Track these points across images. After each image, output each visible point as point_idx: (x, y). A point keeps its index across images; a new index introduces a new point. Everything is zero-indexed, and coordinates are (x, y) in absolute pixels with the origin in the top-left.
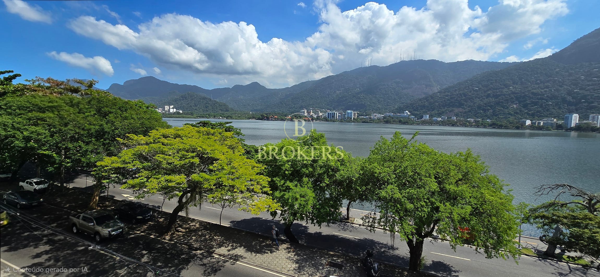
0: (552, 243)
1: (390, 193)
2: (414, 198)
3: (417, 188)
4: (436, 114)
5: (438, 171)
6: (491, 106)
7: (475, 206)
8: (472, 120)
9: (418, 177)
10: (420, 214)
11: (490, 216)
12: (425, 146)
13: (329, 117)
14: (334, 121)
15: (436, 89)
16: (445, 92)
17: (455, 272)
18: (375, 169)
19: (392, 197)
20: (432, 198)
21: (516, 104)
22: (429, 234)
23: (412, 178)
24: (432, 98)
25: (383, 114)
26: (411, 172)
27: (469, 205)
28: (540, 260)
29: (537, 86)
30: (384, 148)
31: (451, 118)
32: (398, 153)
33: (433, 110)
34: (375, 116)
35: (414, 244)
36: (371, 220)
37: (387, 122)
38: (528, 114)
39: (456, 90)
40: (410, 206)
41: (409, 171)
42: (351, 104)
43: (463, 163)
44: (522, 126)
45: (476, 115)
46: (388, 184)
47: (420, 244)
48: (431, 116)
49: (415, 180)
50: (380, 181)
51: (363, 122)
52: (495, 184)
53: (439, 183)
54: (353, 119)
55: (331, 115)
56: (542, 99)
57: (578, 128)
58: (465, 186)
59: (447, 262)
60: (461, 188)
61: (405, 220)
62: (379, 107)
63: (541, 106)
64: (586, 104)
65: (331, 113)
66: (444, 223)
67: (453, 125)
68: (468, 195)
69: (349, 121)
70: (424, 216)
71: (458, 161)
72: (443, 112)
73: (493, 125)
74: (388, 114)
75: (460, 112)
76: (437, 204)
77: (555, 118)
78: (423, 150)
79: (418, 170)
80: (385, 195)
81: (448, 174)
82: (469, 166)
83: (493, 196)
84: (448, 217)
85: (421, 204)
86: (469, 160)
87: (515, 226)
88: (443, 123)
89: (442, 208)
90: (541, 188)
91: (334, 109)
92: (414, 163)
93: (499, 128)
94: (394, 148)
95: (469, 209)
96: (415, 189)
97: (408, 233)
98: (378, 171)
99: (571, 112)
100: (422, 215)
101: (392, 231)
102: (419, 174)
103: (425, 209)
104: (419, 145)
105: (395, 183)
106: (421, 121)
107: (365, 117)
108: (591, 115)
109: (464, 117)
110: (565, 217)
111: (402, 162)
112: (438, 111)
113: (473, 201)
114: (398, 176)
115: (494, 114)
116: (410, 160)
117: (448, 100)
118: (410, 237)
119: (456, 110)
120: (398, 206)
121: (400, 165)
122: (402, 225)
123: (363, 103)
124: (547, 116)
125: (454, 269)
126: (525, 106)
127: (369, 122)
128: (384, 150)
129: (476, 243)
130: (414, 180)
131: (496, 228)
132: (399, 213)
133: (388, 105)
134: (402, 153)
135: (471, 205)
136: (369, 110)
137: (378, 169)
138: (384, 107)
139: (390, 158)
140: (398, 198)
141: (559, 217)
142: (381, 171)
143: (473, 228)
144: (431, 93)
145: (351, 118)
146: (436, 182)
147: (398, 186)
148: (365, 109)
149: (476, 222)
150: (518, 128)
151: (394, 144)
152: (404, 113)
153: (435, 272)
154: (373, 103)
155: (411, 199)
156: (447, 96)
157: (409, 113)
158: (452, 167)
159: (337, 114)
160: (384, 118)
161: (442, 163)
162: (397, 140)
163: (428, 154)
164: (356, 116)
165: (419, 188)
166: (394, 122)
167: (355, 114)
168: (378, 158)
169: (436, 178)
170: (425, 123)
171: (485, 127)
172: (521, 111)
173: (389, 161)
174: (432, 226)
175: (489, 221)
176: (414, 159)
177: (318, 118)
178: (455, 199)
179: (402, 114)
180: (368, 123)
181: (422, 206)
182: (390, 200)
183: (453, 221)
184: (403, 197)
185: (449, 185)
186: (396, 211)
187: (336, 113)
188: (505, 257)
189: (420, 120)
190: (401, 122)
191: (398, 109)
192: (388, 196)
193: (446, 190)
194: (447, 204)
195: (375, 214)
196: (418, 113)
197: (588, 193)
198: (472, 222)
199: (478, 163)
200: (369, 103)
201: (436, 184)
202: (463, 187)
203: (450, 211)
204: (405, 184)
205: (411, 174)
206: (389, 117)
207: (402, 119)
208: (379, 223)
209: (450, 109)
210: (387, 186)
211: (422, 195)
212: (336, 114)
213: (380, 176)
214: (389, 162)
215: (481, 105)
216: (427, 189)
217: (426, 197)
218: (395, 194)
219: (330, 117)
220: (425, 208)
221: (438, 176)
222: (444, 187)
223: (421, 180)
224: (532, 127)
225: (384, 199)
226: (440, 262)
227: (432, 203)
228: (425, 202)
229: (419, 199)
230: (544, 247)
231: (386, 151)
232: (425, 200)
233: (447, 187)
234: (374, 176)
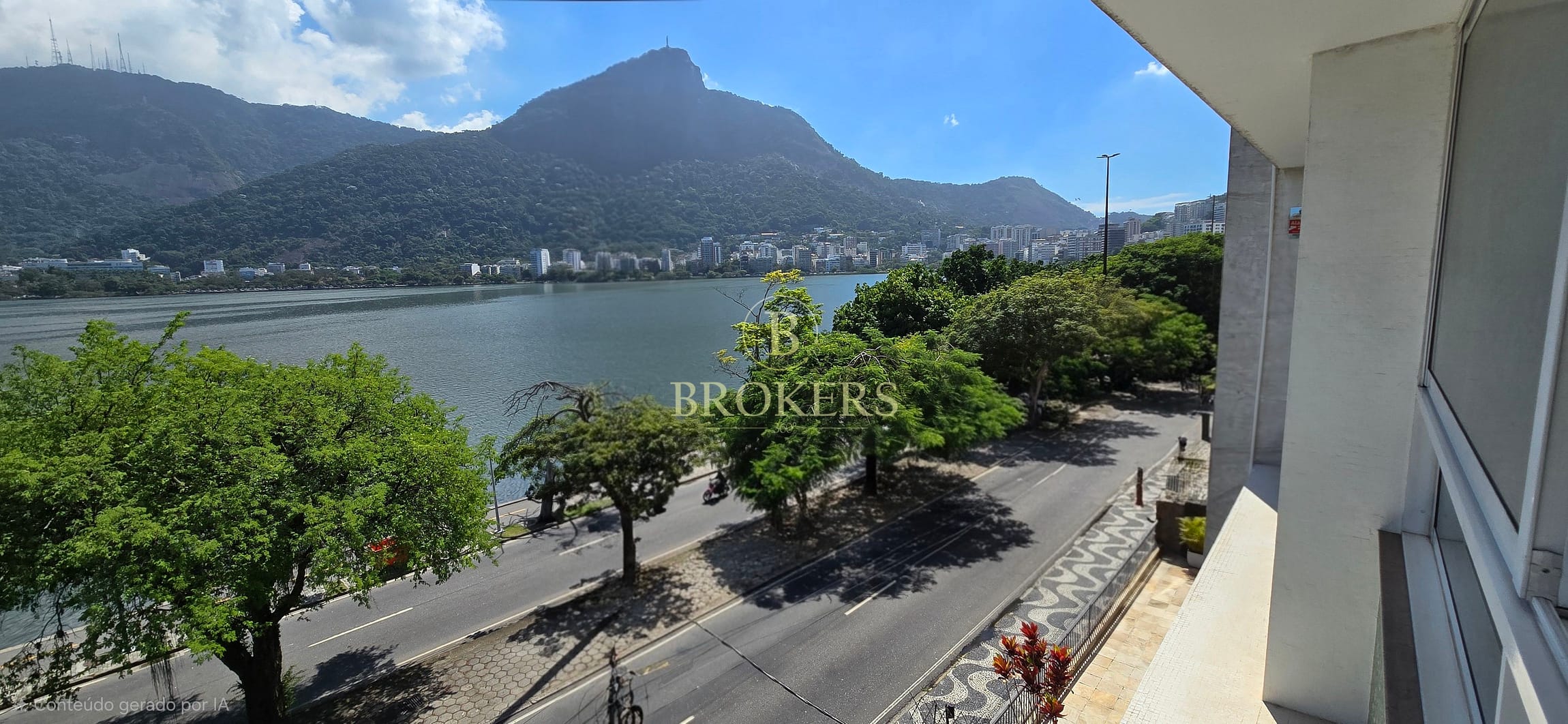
0: (544, 495)
1: (116, 537)
2: (217, 519)
3: (219, 486)
4: (246, 257)
5: (281, 417)
6: (395, 234)
7: (394, 479)
8: (357, 270)
9: (214, 454)
10: (249, 557)
11: (431, 488)
12: (223, 354)
15: (232, 180)
16: (263, 192)
17: (382, 656)
18: (15, 474)
19: (127, 547)
20: (277, 498)
21: (447, 229)
22: (293, 601)
23: (195, 463)
24: (223, 206)
25: (13, 264)
26: (189, 445)
27: (381, 481)
28: (535, 537)
29: (477, 191)
30: (46, 389)
31: (297, 266)
32: (116, 394)
33: (233, 246)
35: (249, 654)
36: (45, 664)
37: (45, 292)
38: (473, 251)
39: (295, 189)
40: (204, 548)
41: (176, 444)
43: (346, 383)
44: (463, 278)
45: (363, 258)
46: (97, 508)
47: (270, 642)
48: (231, 263)
49: (207, 466)
50: (56, 510)
52: (428, 415)
53: (292, 451)
56: (491, 219)
57: (554, 276)
58: (361, 439)
59: (357, 646)
60: (351, 446)
61: (197, 597)
63: (492, 234)
64: (555, 231)
66: (325, 550)
67: (309, 287)
68: (371, 458)
70: (263, 558)
71: (332, 380)
72: (271, 251)
73: (408, 280)
74: (42, 262)
75: (322, 250)
76: (294, 509)
77: (516, 257)
78: (217, 369)
79: (210, 433)
80: (91, 551)
81: (311, 421)
82: (362, 387)
83: (428, 442)
84: (332, 533)
85: (243, 529)
86: (360, 370)
87: (481, 490)
88: (274, 283)
89: (311, 513)
90: (515, 399)
92: (193, 415)
93: (420, 286)
94: (96, 381)
95: (381, 489)
96: (213, 492)
97: (216, 628)
98: (32, 479)
99: (538, 246)
100: (253, 557)
101: (157, 655)
102: (216, 444)
103: (260, 538)
104: (199, 356)
105: (129, 496)
106: (199, 280)
108: (565, 251)
109: (333, 262)
110: (554, 441)
111: (143, 421)
112: (253, 247)
113: (388, 469)
114: (138, 470)
115: (406, 253)
116: (174, 409)
117: (279, 215)
118: (231, 637)
119: (309, 245)
120: (162, 563)
121: (138, 432)
122: (190, 614)
124: (504, 255)
125: (377, 652)
126: (464, 234)
128: (45, 396)
129: (410, 564)
130: (201, 466)
131: (446, 511)
132: (169, 586)
133: (35, 229)
134: (135, 391)
135: (386, 480)
137: (33, 470)
138: (14, 235)
139: (86, 418)
140: (153, 542)
141: (545, 443)
142: (52, 475)
143: (399, 532)
144: (215, 192)
146: (281, 451)
147: (144, 502)
149: (404, 514)
150: (458, 283)
151: (92, 367)
152: (119, 256)
153: (330, 689)
155: (204, 525)
156: (273, 202)
157: (143, 258)
158: (318, 400)
160: (24, 276)
161: (286, 394)
162: (100, 350)
163: (237, 377)
165: (228, 484)
166: (82, 290)
168: (19, 429)
169: (276, 440)
170: (213, 285)
171: (390, 285)
172: (457, 244)
173: (80, 428)
174: (295, 572)
175: (431, 500)
176: (186, 401)
178: (343, 479)
179: (114, 262)
181: (250, 533)
182: (123, 559)
183: (348, 534)
184: (171, 532)
185: (319, 447)
186: (157, 583)
188: (474, 562)
189: (194, 278)
190: (112, 289)
191: (88, 243)
192: (105, 549)
193: (313, 464)
194: (325, 498)
195: (60, 634)
196: (181, 254)
197: (577, 388)
198: (395, 519)
199: (383, 373)
201: (282, 456)
202: (359, 442)
203: (334, 513)
204: (172, 489)
205: (186, 450)
206: (48, 272)
207: (117, 279)
208: (88, 655)
209: (289, 241)
210: (94, 517)
211: (240, 501)
213: (49, 495)
214: (83, 434)
215: (370, 230)
216: (256, 477)
217: (256, 503)
218: (135, 531)
220: (262, 533)
221: (282, 434)
222: (306, 458)
223: (227, 459)
224: (484, 278)
225: (91, 565)
226: (340, 656)
227: (280, 513)
228: (256, 517)
229: (232, 518)
230: (534, 509)
231: (60, 399)
232: (256, 512)
233: (315, 454)
234: (19, 502)
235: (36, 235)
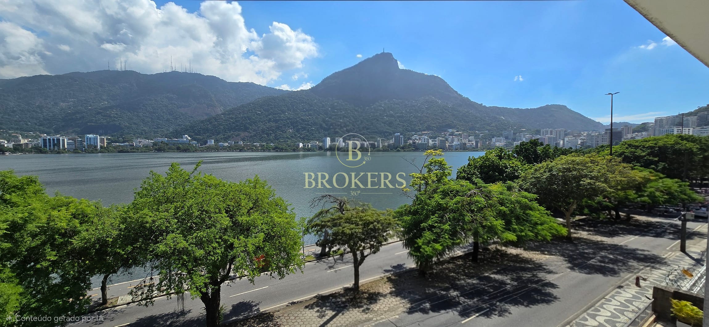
0: (323, 245)
1: (172, 245)
2: (204, 242)
3: (206, 229)
4: (221, 139)
5: (229, 203)
6: (273, 131)
7: (267, 232)
8: (258, 144)
9: (206, 215)
10: (213, 258)
11: (280, 237)
12: (212, 177)
13: (45, 146)
14: (59, 153)
15: (220, 110)
16: (229, 114)
17: (256, 306)
18: (145, 218)
19: (175, 249)
20: (225, 235)
21: (292, 128)
22: (226, 277)
23: (199, 218)
24: (216, 120)
25: (152, 140)
26: (198, 212)
27: (262, 232)
28: (318, 262)
29: (304, 113)
30: (157, 187)
31: (238, 143)
32: (177, 190)
33: (217, 135)
34: (140, 142)
35: (209, 296)
36: (146, 289)
37: (159, 150)
38: (301, 138)
39: (240, 113)
40: (199, 253)
41: (194, 210)
42: (93, 124)
43: (252, 191)
44: (296, 149)
45: (261, 140)
46: (168, 233)
47: (216, 293)
48: (217, 141)
49: (203, 220)
50: (156, 232)
51: (119, 152)
52: (281, 206)
53: (231, 217)
54: (99, 147)
55: (50, 142)
56: (309, 125)
57: (331, 149)
58: (256, 214)
59: (247, 300)
60: (252, 216)
61: (195, 272)
62: (144, 130)
63: (308, 131)
64: (333, 130)
65: (49, 139)
66: (240, 258)
67: (241, 151)
68: (259, 222)
69: (92, 151)
70: (218, 259)
71: (247, 189)
72: (229, 137)
73: (276, 149)
74: (160, 139)
75: (247, 136)
76: (230, 241)
77: (317, 140)
78: (210, 182)
79: (205, 208)
80: (164, 249)
81: (239, 205)
82: (258, 193)
83: (280, 218)
84: (243, 252)
85: (213, 247)
86: (258, 186)
87: (299, 240)
88: (230, 149)
89: (236, 243)
90: (313, 201)
91: (57, 132)
92: (200, 200)
93: (280, 151)
94: (172, 185)
95: (262, 236)
96: (204, 231)
97: (200, 286)
98: (150, 220)
99: (326, 136)
100: (215, 258)
101: (179, 292)
102: (207, 212)
103: (218, 251)
104: (204, 177)
105: (178, 230)
106: (205, 147)
107: (123, 144)
108: (337, 138)
109: (250, 141)
110: (329, 221)
111: (184, 201)
112: (224, 135)
113: (265, 227)
114: (181, 219)
115: (276, 138)
116: (195, 197)
117: (233, 123)
118: (204, 290)
119: (243, 134)
120: (185, 257)
121: (182, 205)
122: (192, 279)
123: (117, 123)
124: (312, 140)
125: (254, 304)
126: (298, 131)
127: (130, 151)
128: (157, 189)
129: (270, 269)
130: (201, 220)
131: (285, 247)
132: (186, 266)
133: (159, 128)
134: (183, 190)
135: (263, 232)
136: (129, 133)
137: (150, 217)
138: (153, 130)
139: (168, 198)
140: (183, 248)
141: (325, 222)
142: (155, 219)
143: (267, 254)
144: (214, 115)
145: (96, 147)
146: (228, 216)
147: (182, 233)
148: (122, 132)
149: (269, 247)
150: (294, 150)
151: (171, 180)
152: (182, 138)
153: (236, 317)
154: (135, 124)
155: (200, 244)
156: (232, 118)
157: (189, 138)
158: (242, 197)
159: (65, 141)
160: (155, 144)
161: (232, 194)
162: (175, 174)
163: (216, 186)
164: (105, 144)
165: (209, 228)
166: (170, 150)
167: (102, 141)
168: (148, 201)
169: (227, 212)
170: (210, 149)
171: (269, 151)
172: (295, 135)
173: (165, 202)
174: (228, 267)
175: (279, 242)
176: (199, 194)
177: (17, 149)
178: (248, 230)
179: (180, 140)
180: (128, 152)
181: (215, 248)
182: (173, 253)
183: (248, 254)
184: (189, 245)
185: (241, 216)
186: (183, 264)
187: (61, 138)
188: (294, 271)
189: (204, 146)
190: (179, 149)
191: (174, 133)
192: (168, 250)
193: (239, 222)
194: (241, 237)
195: (151, 279)
196: (201, 137)
197: (339, 198)
198: (266, 249)
199: (266, 188)
200: (127, 124)
201: (228, 218)
202: (255, 215)
203: (244, 244)
204: (191, 228)
205: (197, 213)
206: (161, 143)
207: (181, 146)
208: (159, 289)
209: (236, 133)
210: (166, 236)
211: (213, 235)
212: (63, 140)
213: (154, 226)
214: (166, 204)
215: (264, 129)
216: (218, 226)
217: (218, 237)
218: (178, 243)
219: (50, 146)
220: (219, 249)
221: (229, 209)
222: (236, 220)
223: (210, 218)
224: (304, 149)
225: (164, 254)
226: (240, 303)
227: (225, 241)
228: (217, 242)
229: (210, 242)
230: (319, 250)
231: (161, 191)
232: (218, 240)
233: (240, 219)
234: (145, 227)
235: (159, 130)
